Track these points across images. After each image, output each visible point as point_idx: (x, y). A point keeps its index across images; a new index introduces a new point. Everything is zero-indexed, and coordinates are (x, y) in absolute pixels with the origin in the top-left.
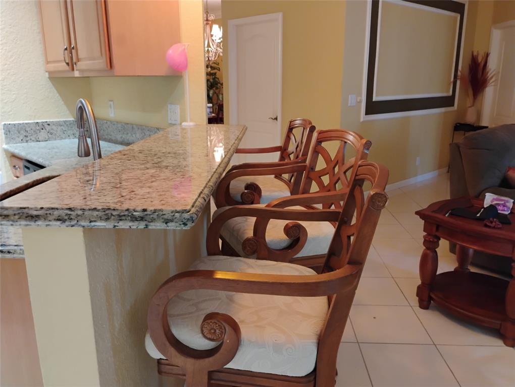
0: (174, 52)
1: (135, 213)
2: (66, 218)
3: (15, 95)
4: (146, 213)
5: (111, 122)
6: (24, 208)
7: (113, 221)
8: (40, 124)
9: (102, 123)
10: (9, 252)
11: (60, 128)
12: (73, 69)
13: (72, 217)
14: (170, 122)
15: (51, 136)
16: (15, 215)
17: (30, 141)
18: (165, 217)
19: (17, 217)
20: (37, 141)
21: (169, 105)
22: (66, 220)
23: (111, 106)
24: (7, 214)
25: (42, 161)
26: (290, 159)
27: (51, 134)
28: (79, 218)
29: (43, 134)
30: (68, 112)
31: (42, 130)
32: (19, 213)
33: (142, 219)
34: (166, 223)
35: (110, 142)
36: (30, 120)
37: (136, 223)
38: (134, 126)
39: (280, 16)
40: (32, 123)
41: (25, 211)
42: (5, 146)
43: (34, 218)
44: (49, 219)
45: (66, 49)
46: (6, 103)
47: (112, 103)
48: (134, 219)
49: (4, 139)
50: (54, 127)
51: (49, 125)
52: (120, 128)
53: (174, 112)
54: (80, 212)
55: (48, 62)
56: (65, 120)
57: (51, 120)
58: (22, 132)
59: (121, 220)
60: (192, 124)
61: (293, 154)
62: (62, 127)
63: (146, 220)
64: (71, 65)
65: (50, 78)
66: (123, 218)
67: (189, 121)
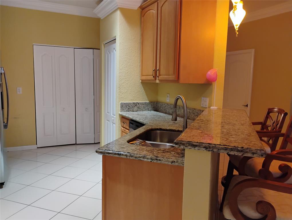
0: (210, 73)
1: (238, 148)
2: (208, 147)
3: (126, 90)
4: (243, 149)
5: (167, 104)
6: (190, 142)
7: (228, 151)
8: (135, 104)
9: (162, 104)
10: (160, 160)
11: (143, 105)
12: (156, 79)
13: (210, 147)
14: (202, 106)
15: (139, 109)
16: (187, 144)
17: (130, 111)
18: (253, 151)
19: (188, 145)
20: (133, 111)
21: (202, 98)
22: (208, 148)
23: (168, 96)
24: (184, 143)
25: (142, 121)
26: (268, 130)
27: (139, 108)
28: (214, 148)
29: (136, 108)
30: (147, 98)
31: (135, 106)
32: (189, 143)
33: (242, 151)
34: (253, 154)
35: (165, 114)
36: (131, 101)
37: (239, 153)
38: (181, 107)
39: (253, 50)
40: (132, 103)
41: (191, 143)
42: (121, 113)
43: (195, 146)
44: (201, 147)
45: (154, 70)
46: (123, 93)
47: (169, 95)
48: (238, 151)
49: (120, 110)
50: (140, 105)
51: (138, 104)
52: (172, 107)
53: (205, 102)
54: (214, 145)
55: (142, 75)
56: (145, 102)
57: (140, 102)
58: (127, 107)
59: (232, 150)
60: (216, 108)
61: (270, 127)
62: (144, 105)
63: (243, 152)
64: (155, 77)
65: (141, 83)
66: (233, 150)
67: (214, 106)
